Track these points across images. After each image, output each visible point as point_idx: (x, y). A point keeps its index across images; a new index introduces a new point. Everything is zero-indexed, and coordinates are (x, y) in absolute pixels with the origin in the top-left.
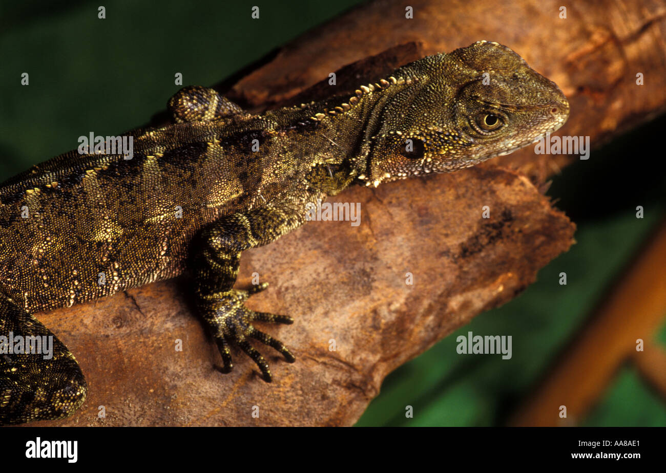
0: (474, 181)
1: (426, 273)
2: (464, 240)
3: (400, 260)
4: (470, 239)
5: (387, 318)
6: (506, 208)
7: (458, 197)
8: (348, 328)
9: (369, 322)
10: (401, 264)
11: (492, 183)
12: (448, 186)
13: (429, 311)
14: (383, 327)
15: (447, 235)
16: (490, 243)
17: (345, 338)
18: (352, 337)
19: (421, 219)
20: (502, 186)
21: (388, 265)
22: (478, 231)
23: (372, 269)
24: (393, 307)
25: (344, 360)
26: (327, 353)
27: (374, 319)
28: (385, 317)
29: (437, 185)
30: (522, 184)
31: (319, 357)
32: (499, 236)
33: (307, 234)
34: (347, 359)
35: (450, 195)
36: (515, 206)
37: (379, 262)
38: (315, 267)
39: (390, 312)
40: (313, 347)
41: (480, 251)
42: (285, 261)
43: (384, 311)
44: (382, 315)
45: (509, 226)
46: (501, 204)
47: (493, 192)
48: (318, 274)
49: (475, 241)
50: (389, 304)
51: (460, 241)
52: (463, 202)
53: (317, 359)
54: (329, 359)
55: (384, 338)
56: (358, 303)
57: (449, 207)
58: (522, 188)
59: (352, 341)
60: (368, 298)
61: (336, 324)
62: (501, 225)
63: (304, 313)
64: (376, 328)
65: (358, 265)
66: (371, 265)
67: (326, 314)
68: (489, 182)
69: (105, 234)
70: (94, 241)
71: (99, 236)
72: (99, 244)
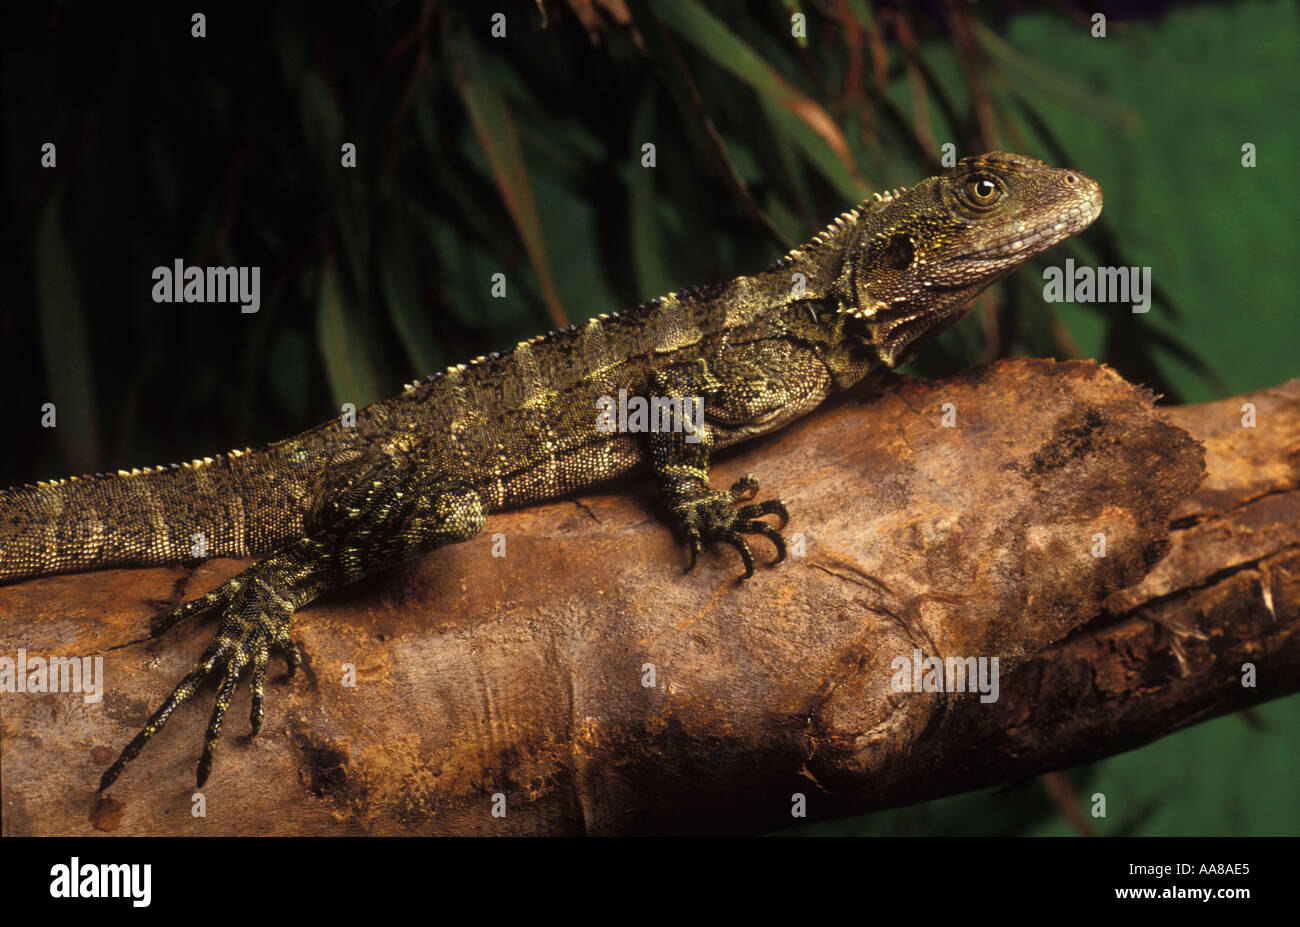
0: (1041, 378)
1: (986, 490)
2: (1037, 449)
3: (946, 472)
4: (1045, 448)
5: (930, 536)
6: (1090, 409)
7: (1021, 399)
8: (875, 541)
9: (906, 537)
10: (948, 477)
11: (1066, 378)
12: (1008, 387)
13: (998, 538)
14: (927, 547)
15: (1011, 444)
16: (1075, 455)
17: (869, 552)
18: (881, 552)
19: (972, 425)
20: (1079, 381)
21: (930, 477)
22: (1055, 439)
23: (907, 481)
24: (940, 526)
25: (869, 574)
26: (842, 563)
27: (913, 536)
28: (929, 536)
29: (991, 387)
30: (1108, 377)
31: (831, 568)
32: (1087, 446)
33: (822, 453)
34: (874, 574)
35: (1011, 397)
36: (1103, 406)
37: (917, 473)
38: (829, 481)
39: (936, 532)
40: (823, 554)
41: (1063, 465)
42: (790, 477)
43: (927, 528)
44: (924, 533)
45: (1100, 434)
46: (1083, 404)
47: (1068, 390)
48: (834, 489)
49: (1052, 451)
50: (935, 523)
51: (1031, 451)
52: (1027, 406)
53: (829, 570)
54: (847, 572)
55: (930, 562)
56: (887, 518)
57: (1011, 410)
58: (1109, 383)
59: (881, 556)
60: (903, 513)
61: (858, 537)
62: (1088, 432)
63: (812, 523)
64: (916, 546)
65: (888, 479)
66: (906, 477)
67: (845, 527)
68: (1062, 377)
69: (537, 400)
70: (524, 409)
71: (530, 403)
72: (530, 412)
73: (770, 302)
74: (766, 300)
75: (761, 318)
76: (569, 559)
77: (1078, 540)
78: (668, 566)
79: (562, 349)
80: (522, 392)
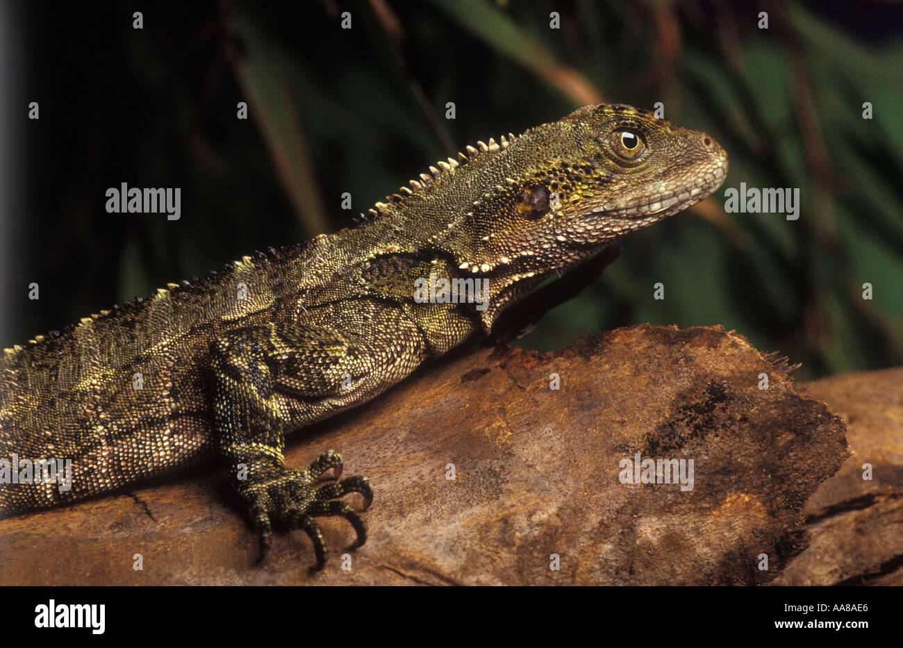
0: (660, 347)
1: (591, 476)
2: (651, 429)
3: (547, 456)
4: (661, 428)
5: (523, 528)
6: (713, 382)
7: (637, 372)
8: (459, 537)
9: (495, 532)
10: (549, 462)
11: (687, 346)
12: (623, 359)
13: (602, 532)
14: (518, 542)
15: (622, 423)
16: (695, 434)
17: (451, 550)
18: (464, 550)
19: (580, 403)
20: (702, 350)
21: (530, 463)
22: (672, 416)
23: (502, 467)
24: (535, 518)
25: (446, 576)
26: (417, 563)
27: (503, 531)
28: (521, 530)
29: (604, 360)
30: (734, 345)
31: (405, 569)
32: (709, 424)
33: (414, 437)
34: (452, 576)
35: (625, 370)
36: (728, 378)
37: (514, 459)
38: (417, 469)
39: (531, 526)
40: (396, 554)
41: (680, 446)
42: (374, 465)
43: (521, 521)
44: (516, 526)
45: (723, 410)
46: (706, 376)
47: (689, 360)
48: (421, 478)
49: (668, 430)
50: (530, 515)
51: (644, 431)
52: (644, 379)
53: (402, 571)
54: (422, 574)
55: (520, 560)
56: (477, 510)
57: (625, 385)
58: (736, 351)
59: (464, 555)
60: (495, 504)
61: (439, 533)
62: (710, 407)
63: (390, 517)
64: (507, 543)
65: (482, 465)
66: (502, 463)
67: (427, 521)
68: (683, 345)
69: (91, 381)
70: (78, 391)
71: (85, 384)
72: (84, 394)
73: (350, 259)
74: (345, 257)
75: (340, 277)
76: (112, 563)
77: (697, 530)
78: (222, 570)
79: (125, 323)
80: (78, 373)
